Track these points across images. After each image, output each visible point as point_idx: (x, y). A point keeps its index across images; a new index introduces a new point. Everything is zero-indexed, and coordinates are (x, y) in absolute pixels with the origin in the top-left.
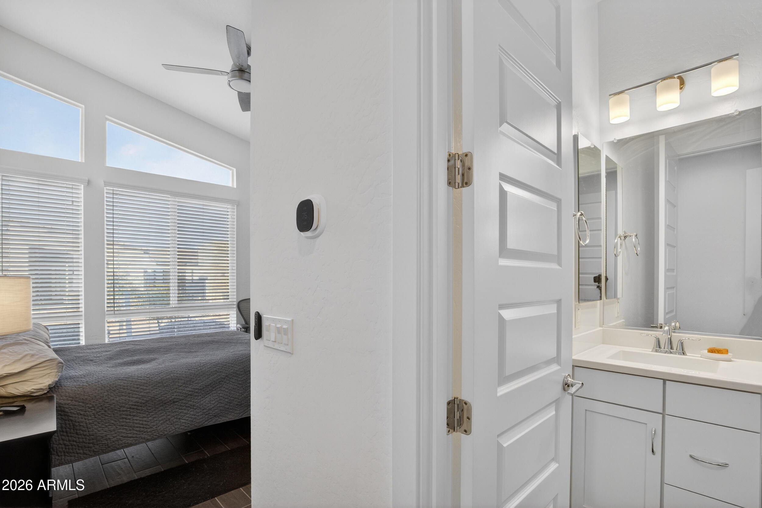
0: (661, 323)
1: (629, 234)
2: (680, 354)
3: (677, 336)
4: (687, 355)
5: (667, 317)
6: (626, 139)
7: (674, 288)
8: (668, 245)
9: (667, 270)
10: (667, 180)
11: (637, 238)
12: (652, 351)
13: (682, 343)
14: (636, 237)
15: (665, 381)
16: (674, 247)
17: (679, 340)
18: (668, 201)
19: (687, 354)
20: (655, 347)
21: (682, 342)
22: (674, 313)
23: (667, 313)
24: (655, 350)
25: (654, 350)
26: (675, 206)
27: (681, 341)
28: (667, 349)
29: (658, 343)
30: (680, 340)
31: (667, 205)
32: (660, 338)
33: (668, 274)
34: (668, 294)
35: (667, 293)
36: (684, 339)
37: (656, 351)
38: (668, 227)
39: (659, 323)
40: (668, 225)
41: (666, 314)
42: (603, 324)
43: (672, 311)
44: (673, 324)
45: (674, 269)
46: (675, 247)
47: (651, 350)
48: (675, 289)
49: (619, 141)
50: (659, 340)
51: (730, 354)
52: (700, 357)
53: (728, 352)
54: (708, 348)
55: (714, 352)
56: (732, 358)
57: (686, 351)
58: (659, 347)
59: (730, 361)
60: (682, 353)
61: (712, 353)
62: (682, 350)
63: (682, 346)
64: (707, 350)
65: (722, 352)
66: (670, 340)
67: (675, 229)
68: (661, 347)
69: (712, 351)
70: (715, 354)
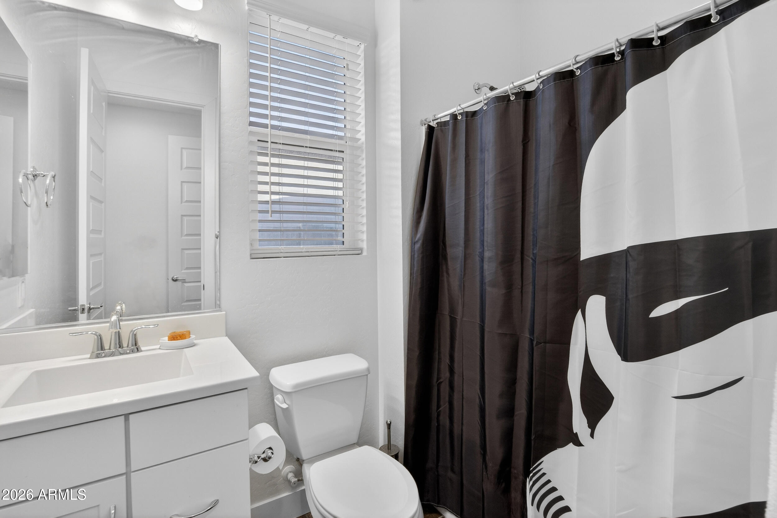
0: (83, 304)
1: (42, 173)
2: (133, 352)
3: (127, 326)
4: (142, 351)
7: (101, 254)
8: (91, 198)
9: (91, 231)
10: (92, 111)
11: (54, 181)
12: (90, 358)
13: (135, 335)
14: (53, 179)
15: (127, 416)
16: (101, 202)
17: (130, 331)
18: (91, 140)
19: (143, 349)
20: (96, 350)
21: (135, 333)
22: (102, 286)
23: (94, 288)
25: (94, 355)
26: (103, 152)
27: (133, 333)
28: (114, 349)
29: (100, 342)
30: (132, 331)
31: (91, 146)
32: (101, 334)
33: (92, 236)
34: (93, 262)
35: (91, 262)
36: (140, 328)
37: (98, 356)
38: (91, 174)
39: (80, 305)
40: (92, 171)
41: (89, 290)
43: (100, 284)
44: (119, 308)
45: (102, 231)
46: (103, 202)
47: (89, 356)
48: (103, 255)
50: (101, 338)
51: (193, 336)
52: (160, 349)
53: (191, 334)
54: (168, 335)
55: (177, 338)
56: (195, 342)
57: (140, 346)
58: (102, 348)
59: (193, 345)
60: (136, 350)
61: (174, 340)
62: (136, 345)
63: (135, 339)
64: (167, 338)
65: (185, 337)
66: (117, 334)
67: (102, 180)
68: (104, 348)
69: (173, 337)
70: (178, 340)
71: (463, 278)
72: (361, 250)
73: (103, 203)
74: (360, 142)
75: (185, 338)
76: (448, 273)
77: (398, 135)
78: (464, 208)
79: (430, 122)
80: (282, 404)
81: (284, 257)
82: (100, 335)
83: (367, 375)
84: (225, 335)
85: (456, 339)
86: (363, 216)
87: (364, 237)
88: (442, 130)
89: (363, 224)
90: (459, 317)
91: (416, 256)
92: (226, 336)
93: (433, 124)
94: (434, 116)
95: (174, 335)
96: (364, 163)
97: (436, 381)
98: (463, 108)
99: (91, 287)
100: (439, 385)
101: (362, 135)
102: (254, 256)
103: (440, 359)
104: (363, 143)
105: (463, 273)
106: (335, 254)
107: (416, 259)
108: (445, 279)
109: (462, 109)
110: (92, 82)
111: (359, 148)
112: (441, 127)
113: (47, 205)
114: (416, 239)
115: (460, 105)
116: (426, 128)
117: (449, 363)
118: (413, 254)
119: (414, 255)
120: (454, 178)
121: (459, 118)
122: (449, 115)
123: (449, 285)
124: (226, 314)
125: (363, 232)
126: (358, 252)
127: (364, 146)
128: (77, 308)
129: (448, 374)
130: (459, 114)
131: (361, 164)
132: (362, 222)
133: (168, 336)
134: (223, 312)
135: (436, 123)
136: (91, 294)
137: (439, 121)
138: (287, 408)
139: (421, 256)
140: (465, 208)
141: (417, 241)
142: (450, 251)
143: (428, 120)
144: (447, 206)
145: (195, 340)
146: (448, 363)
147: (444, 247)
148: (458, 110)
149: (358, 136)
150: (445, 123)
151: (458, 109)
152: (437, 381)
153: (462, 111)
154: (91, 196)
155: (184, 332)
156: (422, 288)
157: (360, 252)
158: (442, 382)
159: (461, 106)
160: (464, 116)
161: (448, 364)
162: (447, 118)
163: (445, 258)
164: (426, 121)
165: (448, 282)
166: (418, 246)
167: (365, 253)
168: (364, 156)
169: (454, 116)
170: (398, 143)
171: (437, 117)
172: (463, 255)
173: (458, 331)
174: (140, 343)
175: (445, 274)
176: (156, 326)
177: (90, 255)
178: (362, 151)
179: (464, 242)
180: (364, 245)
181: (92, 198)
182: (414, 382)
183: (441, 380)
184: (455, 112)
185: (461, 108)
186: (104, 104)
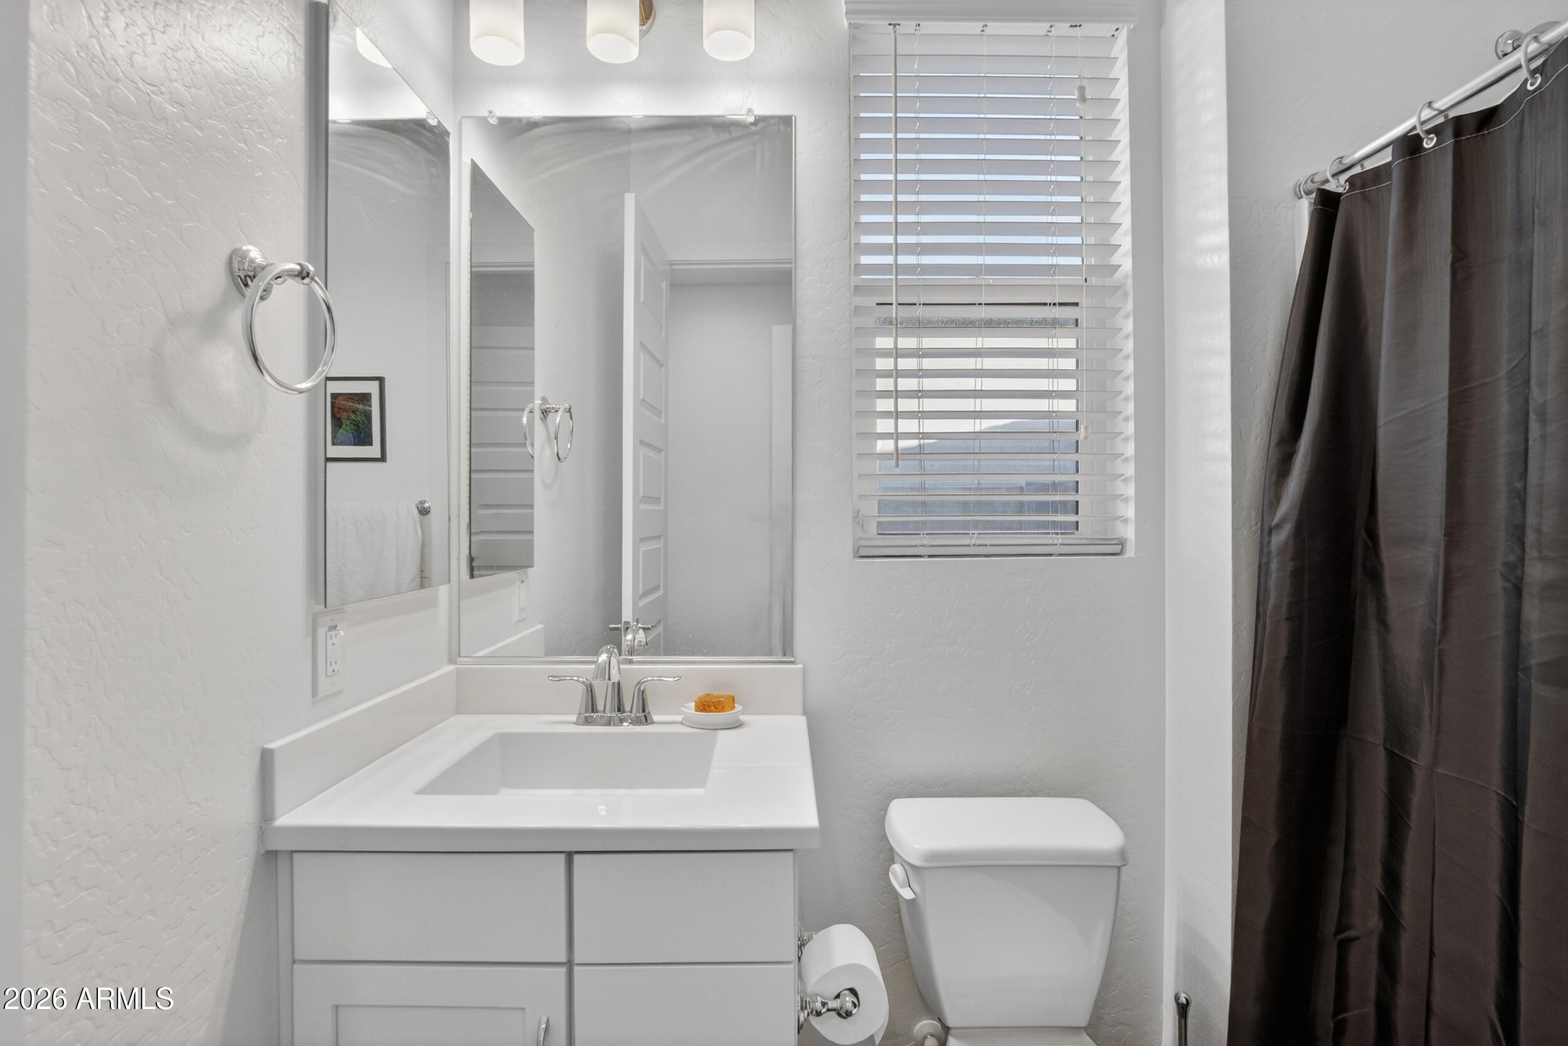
0: (627, 620)
1: (554, 406)
2: (636, 722)
3: (632, 674)
4: (653, 723)
5: (641, 604)
6: (519, 120)
7: (659, 537)
8: (641, 443)
9: (642, 499)
10: (642, 299)
11: (571, 418)
12: (576, 724)
13: (643, 691)
14: (567, 414)
15: (570, 856)
16: (659, 450)
17: (637, 682)
18: (641, 346)
19: (656, 718)
20: (585, 710)
21: (642, 689)
22: (660, 593)
23: (646, 594)
24: (584, 718)
25: (582, 719)
26: (662, 365)
27: (640, 687)
28: (611, 712)
29: (590, 697)
30: (638, 683)
31: (642, 355)
32: (591, 683)
33: (642, 507)
34: (644, 552)
35: (641, 550)
36: (650, 680)
37: (588, 721)
38: (642, 403)
39: (623, 621)
40: (642, 399)
41: (637, 597)
42: (459, 656)
43: (656, 588)
45: (661, 498)
46: (662, 450)
48: (662, 538)
49: (504, 121)
50: (591, 690)
51: (738, 707)
52: (681, 723)
53: (736, 702)
54: (696, 699)
55: (709, 706)
56: (742, 718)
57: (651, 712)
58: (594, 709)
59: (738, 725)
60: (643, 718)
61: (704, 712)
62: (644, 711)
63: (643, 699)
64: (693, 705)
65: (723, 707)
66: (616, 686)
67: (661, 412)
68: (596, 709)
69: (704, 706)
70: (710, 711)
71: (1440, 643)
72: (1122, 543)
73: (663, 453)
74: (1119, 274)
75: (723, 710)
76: (1383, 623)
77: (1222, 237)
78: (1444, 424)
79: (1327, 181)
80: (902, 887)
81: (930, 556)
82: (591, 686)
83: (1119, 868)
84: (802, 713)
85: (1409, 827)
86: (1126, 460)
87: (1130, 512)
88: (1365, 197)
89: (1126, 480)
90: (1421, 761)
91: (1274, 566)
92: (803, 715)
93: (1337, 186)
94: (1340, 162)
95: (705, 701)
96: (1129, 326)
97: (1334, 930)
98: (1443, 108)
99: (641, 593)
100: (1344, 945)
101: (1125, 255)
102: (863, 552)
103: (1348, 872)
104: (1126, 277)
105: (1438, 628)
106: (1051, 553)
107: (1274, 576)
108: (1373, 638)
109: (1441, 112)
110: (642, 249)
111: (1116, 288)
112: (1363, 187)
113: (559, 459)
114: (1276, 521)
115: (1430, 104)
116: (1313, 201)
117: (1383, 893)
118: (1264, 560)
119: (1268, 563)
120: (1408, 332)
121: (1429, 144)
122: (1391, 147)
123: (1387, 657)
124: (804, 668)
125: (1126, 500)
126: (1118, 548)
127: (1130, 281)
128: (620, 626)
129: (1375, 921)
130: (1428, 132)
131: (1121, 329)
132: (1123, 475)
133: (696, 701)
134: (798, 664)
135: (1346, 181)
136: (640, 606)
137: (1357, 170)
138: (913, 901)
139: (1290, 566)
140: (1450, 423)
141: (1279, 526)
142: (1391, 557)
143: (1317, 179)
144: (1382, 421)
145: (742, 714)
146: (1378, 891)
147: (1370, 543)
148: (1423, 123)
149: (1115, 260)
150: (1379, 174)
151: (1422, 119)
152: (1337, 933)
153: (1441, 120)
154: (641, 441)
155: (722, 697)
156: (1293, 658)
157: (1117, 549)
158: (1352, 940)
159: (1436, 105)
160: (1449, 132)
161: (1380, 895)
162: (1386, 157)
163: (1375, 576)
164: (1312, 181)
165: (1385, 646)
166: (1280, 538)
167: (1130, 552)
168: (1130, 306)
169: (1410, 145)
170: (1221, 261)
171: (1347, 161)
172: (1441, 569)
173: (1416, 799)
174: (650, 708)
175: (1373, 623)
176: (677, 679)
177: (640, 540)
178: (1126, 294)
179: (1446, 528)
180: (1129, 533)
181: (643, 443)
182: (1261, 917)
183: (1352, 933)
184: (1414, 128)
185: (1437, 112)
186: (664, 284)
